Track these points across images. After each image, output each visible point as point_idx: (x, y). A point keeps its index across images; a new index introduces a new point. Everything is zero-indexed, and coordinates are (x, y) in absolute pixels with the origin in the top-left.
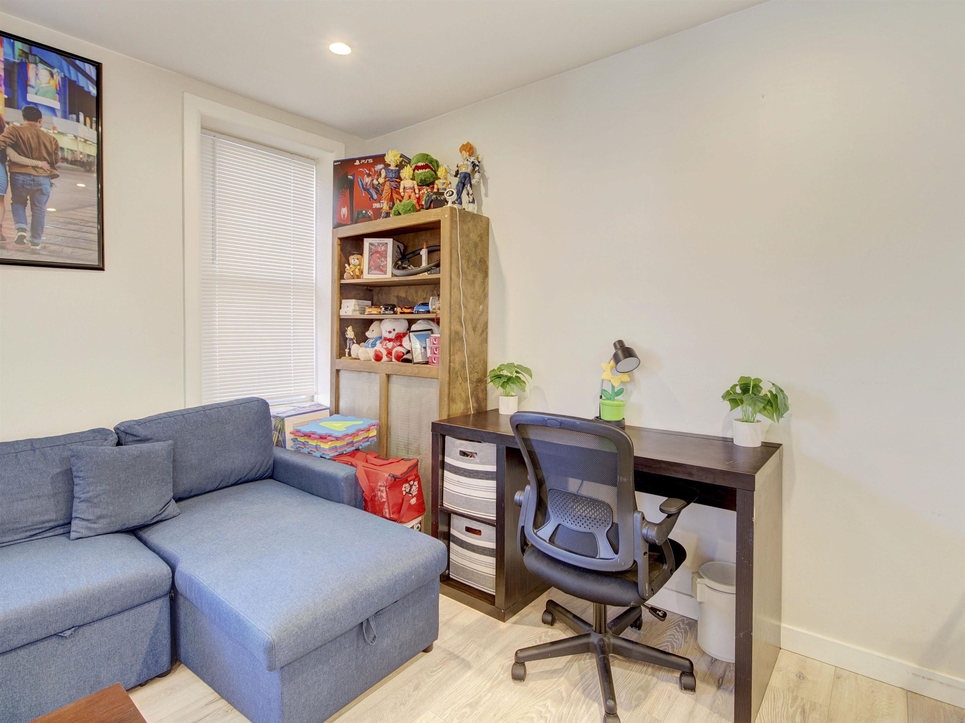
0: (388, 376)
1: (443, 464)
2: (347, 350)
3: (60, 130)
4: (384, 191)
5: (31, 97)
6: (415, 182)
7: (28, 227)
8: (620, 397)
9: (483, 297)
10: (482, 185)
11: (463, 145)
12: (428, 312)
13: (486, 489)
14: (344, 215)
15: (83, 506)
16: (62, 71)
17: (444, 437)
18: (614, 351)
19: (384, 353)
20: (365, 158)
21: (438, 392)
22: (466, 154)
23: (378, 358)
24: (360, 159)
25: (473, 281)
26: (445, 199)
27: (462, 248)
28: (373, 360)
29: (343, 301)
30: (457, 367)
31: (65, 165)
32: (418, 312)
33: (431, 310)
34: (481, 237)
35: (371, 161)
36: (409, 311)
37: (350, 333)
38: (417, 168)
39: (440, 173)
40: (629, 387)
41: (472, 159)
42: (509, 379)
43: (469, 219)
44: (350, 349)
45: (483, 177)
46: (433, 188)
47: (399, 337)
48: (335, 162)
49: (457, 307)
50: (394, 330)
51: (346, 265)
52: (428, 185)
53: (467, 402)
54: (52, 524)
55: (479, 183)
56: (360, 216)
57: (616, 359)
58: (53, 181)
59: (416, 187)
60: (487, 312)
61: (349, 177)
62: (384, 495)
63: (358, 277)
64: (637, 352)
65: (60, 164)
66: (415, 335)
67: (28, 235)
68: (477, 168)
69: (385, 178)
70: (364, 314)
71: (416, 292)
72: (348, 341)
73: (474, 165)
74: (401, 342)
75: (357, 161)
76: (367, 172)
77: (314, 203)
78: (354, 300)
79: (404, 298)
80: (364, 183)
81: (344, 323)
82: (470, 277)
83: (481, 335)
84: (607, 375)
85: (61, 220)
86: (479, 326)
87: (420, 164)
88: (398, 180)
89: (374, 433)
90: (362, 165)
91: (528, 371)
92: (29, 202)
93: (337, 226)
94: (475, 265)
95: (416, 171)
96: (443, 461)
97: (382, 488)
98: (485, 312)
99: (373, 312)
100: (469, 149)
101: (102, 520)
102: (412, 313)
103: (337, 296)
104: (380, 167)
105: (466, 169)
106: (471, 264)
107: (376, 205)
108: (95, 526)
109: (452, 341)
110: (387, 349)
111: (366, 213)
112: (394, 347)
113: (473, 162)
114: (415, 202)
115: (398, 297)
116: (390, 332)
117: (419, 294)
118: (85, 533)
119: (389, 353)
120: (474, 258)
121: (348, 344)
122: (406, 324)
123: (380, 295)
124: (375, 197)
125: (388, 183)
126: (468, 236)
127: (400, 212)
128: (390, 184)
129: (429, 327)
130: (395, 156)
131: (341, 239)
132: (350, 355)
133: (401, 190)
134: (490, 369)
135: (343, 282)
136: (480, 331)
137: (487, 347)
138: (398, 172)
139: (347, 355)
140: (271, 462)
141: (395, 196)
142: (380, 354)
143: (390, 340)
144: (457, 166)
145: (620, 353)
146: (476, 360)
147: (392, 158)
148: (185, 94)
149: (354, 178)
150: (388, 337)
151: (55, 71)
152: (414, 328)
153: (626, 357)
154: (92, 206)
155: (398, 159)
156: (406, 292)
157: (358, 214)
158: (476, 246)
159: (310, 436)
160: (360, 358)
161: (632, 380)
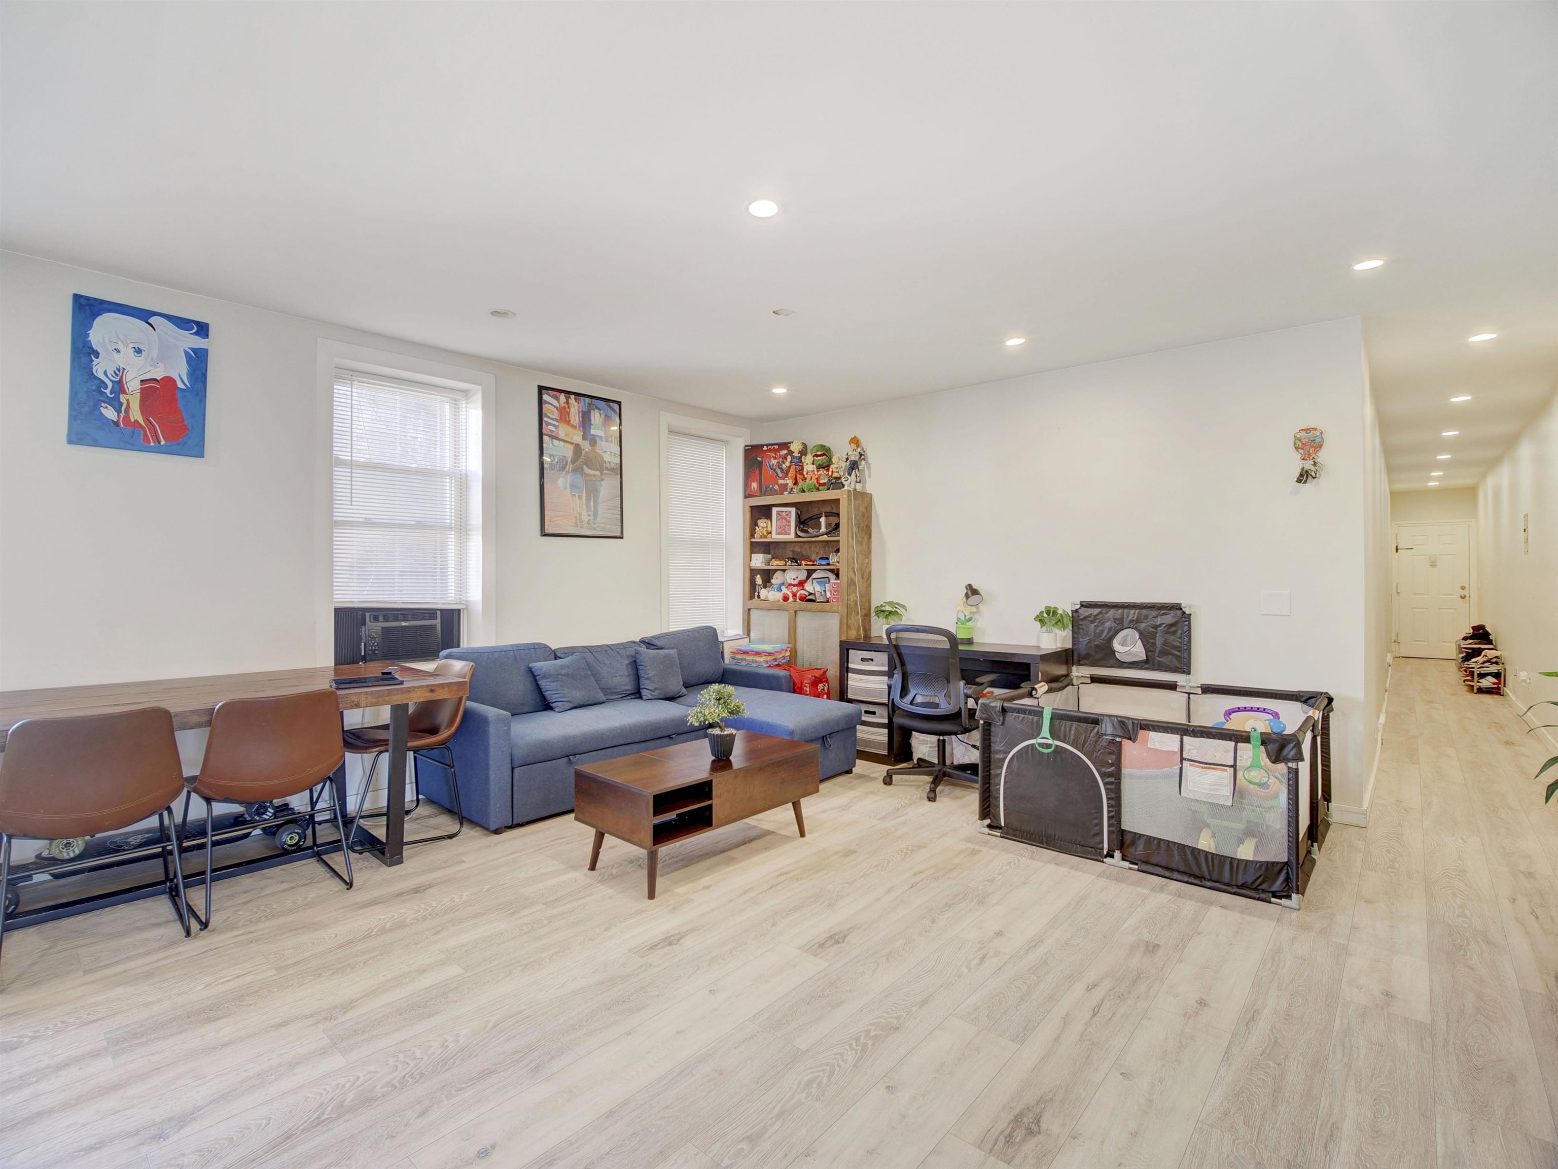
0: (795, 612)
1: (848, 670)
2: (756, 594)
3: (605, 450)
4: (790, 472)
5: (593, 432)
6: (815, 466)
7: (592, 514)
8: (970, 623)
9: (868, 553)
10: (866, 469)
11: (852, 439)
12: (828, 564)
13: (881, 682)
14: (754, 489)
15: (647, 682)
16: (605, 411)
17: (848, 650)
18: (966, 591)
19: (791, 595)
20: (772, 445)
21: (839, 622)
22: (854, 446)
23: (786, 599)
24: (767, 445)
25: (862, 542)
26: (842, 483)
27: (855, 518)
28: (781, 601)
29: (752, 555)
30: (852, 604)
31: (607, 472)
32: (821, 565)
33: (831, 563)
34: (866, 508)
35: (776, 447)
36: (811, 563)
37: (759, 580)
38: (817, 456)
39: (834, 460)
40: (976, 616)
41: (859, 450)
42: (891, 612)
43: (859, 496)
44: (759, 593)
45: (867, 463)
46: (828, 470)
47: (801, 584)
48: (746, 446)
49: (852, 561)
50: (797, 578)
51: (757, 527)
52: (824, 468)
53: (858, 629)
54: (629, 692)
55: (864, 468)
56: (768, 489)
57: (967, 596)
58: (602, 483)
59: (815, 470)
60: (871, 564)
61: (758, 459)
62: (808, 689)
63: (765, 537)
64: (981, 593)
65: (605, 472)
66: (817, 582)
67: (591, 518)
68: (863, 457)
69: (791, 462)
70: (769, 565)
71: (810, 548)
72: (757, 586)
73: (861, 455)
74: (803, 586)
75: (765, 447)
76: (774, 455)
77: (724, 476)
78: (762, 555)
79: (799, 553)
80: (771, 464)
81: (753, 572)
82: (860, 539)
83: (867, 581)
84: (961, 607)
85: (605, 507)
86: (865, 574)
87: (819, 453)
88: (801, 464)
89: (788, 654)
90: (769, 450)
91: (903, 607)
92: (592, 498)
93: (747, 496)
94: (863, 530)
95: (815, 458)
96: (848, 667)
97: (807, 685)
98: (869, 564)
99: (780, 564)
100: (855, 441)
101: (656, 691)
102: (815, 565)
103: (748, 551)
104: (784, 452)
105: (854, 457)
106: (860, 529)
107: (781, 482)
108: (654, 693)
109: (849, 585)
110: (792, 592)
111: (773, 487)
112: (798, 591)
113: (860, 453)
114: (815, 481)
115: (793, 551)
116: (794, 579)
117: (812, 550)
118: (650, 697)
119: (794, 595)
120: (862, 525)
121: (757, 589)
122: (806, 573)
123: (776, 549)
124: (780, 475)
125: (794, 467)
126: (858, 509)
127: (805, 489)
128: (796, 468)
129: (827, 576)
130: (798, 446)
131: (752, 507)
132: (759, 597)
133: (805, 473)
134: (873, 606)
135: (753, 540)
136: (866, 577)
137: (871, 590)
138: (801, 457)
139: (756, 597)
140: (722, 671)
141: (799, 476)
142: (787, 595)
143: (794, 585)
144: (847, 454)
145: (969, 592)
146: (864, 599)
147: (795, 448)
148: (661, 412)
149: (762, 460)
150: (793, 583)
151: (602, 412)
152: (814, 576)
153: (973, 595)
154: (618, 497)
155: (800, 447)
156: (801, 547)
157: (766, 488)
158: (863, 515)
159: (748, 653)
160: (769, 599)
161: (978, 611)
